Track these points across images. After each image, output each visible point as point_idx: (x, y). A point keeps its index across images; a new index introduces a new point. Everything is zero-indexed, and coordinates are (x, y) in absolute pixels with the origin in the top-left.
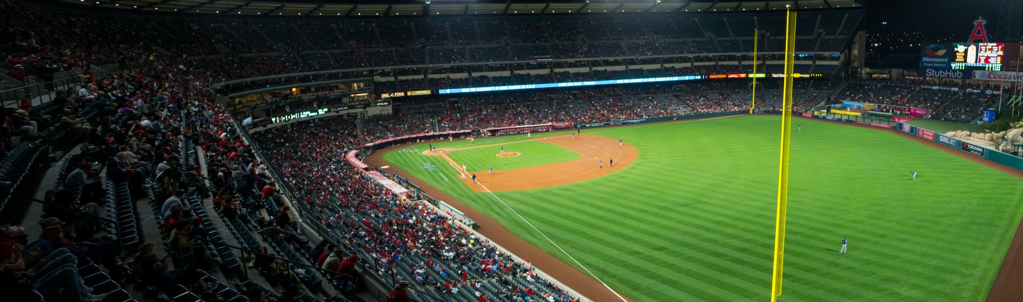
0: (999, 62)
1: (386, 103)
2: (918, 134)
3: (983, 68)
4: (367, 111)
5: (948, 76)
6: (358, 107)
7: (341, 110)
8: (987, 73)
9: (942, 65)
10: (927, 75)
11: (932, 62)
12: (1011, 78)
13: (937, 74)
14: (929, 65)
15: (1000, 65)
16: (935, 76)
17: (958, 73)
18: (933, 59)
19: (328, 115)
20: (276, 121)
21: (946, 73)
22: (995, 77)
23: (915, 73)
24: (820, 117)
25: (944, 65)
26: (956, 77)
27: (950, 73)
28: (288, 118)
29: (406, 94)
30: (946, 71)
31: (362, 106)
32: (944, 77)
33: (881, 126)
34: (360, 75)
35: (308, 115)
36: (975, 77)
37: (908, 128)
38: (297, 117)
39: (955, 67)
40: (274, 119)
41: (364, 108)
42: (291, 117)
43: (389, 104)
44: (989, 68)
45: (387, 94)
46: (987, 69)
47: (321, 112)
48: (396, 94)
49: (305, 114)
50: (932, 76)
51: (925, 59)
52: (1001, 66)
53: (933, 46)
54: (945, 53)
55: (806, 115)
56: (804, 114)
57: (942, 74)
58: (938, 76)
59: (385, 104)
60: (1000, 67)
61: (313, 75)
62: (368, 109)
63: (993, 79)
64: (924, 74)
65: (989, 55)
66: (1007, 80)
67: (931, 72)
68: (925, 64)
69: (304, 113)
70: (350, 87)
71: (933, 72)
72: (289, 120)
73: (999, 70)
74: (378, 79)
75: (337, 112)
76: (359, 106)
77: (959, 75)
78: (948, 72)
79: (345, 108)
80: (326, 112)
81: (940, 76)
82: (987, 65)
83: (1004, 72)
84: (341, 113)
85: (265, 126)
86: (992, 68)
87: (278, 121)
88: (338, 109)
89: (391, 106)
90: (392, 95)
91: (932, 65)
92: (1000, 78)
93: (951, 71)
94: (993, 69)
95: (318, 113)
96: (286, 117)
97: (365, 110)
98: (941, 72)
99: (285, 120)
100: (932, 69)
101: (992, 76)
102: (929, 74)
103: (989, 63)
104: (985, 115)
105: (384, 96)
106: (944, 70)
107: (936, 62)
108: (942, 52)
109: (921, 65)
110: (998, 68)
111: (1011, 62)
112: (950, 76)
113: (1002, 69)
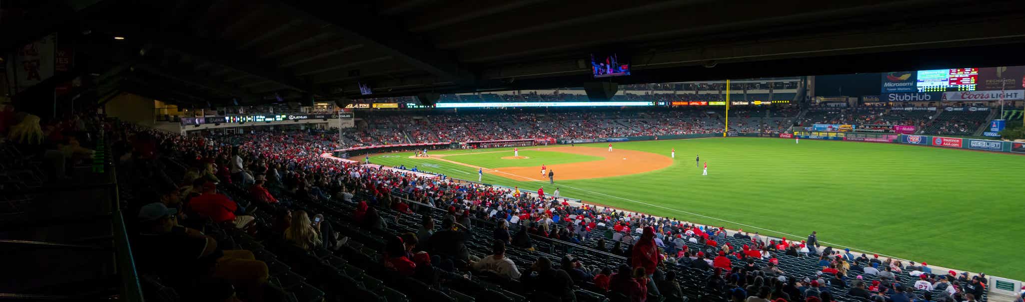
0: (974, 82)
1: (349, 116)
2: (934, 143)
3: (955, 89)
4: (327, 123)
5: (915, 99)
6: (318, 117)
7: (300, 119)
8: (959, 93)
9: (906, 89)
10: (890, 100)
11: (895, 87)
12: (988, 97)
13: (902, 98)
15: (974, 85)
16: (899, 101)
17: (926, 96)
20: (230, 121)
21: (912, 97)
22: (969, 97)
23: (876, 99)
25: (909, 89)
26: (924, 100)
27: (917, 97)
28: (243, 119)
29: (371, 106)
30: (912, 94)
31: (323, 117)
32: (910, 100)
33: (878, 140)
36: (946, 98)
37: (917, 139)
39: (922, 90)
40: (227, 118)
41: (325, 119)
42: (246, 119)
43: (351, 117)
44: (961, 88)
45: (352, 105)
46: (959, 90)
47: (278, 118)
50: (896, 101)
51: (886, 85)
52: (976, 86)
54: (910, 77)
55: (784, 136)
57: (908, 98)
58: (903, 99)
59: (347, 116)
60: (974, 87)
63: (968, 99)
65: (961, 76)
66: (984, 99)
67: (895, 96)
68: (888, 89)
71: (897, 96)
72: (244, 122)
73: (974, 90)
76: (320, 117)
77: (928, 97)
78: (915, 95)
81: (904, 100)
82: (959, 86)
83: (980, 92)
84: (300, 122)
85: (217, 124)
86: (965, 88)
87: (232, 122)
88: (297, 118)
89: (353, 120)
90: (356, 106)
92: (975, 98)
93: (917, 94)
94: (967, 90)
96: (241, 117)
97: (326, 122)
98: (906, 96)
100: (895, 93)
101: (965, 96)
102: (893, 99)
103: (961, 83)
104: (994, 126)
106: (909, 93)
107: (899, 87)
108: (906, 76)
109: (883, 91)
110: (971, 87)
111: (987, 81)
112: (917, 100)
113: (977, 89)
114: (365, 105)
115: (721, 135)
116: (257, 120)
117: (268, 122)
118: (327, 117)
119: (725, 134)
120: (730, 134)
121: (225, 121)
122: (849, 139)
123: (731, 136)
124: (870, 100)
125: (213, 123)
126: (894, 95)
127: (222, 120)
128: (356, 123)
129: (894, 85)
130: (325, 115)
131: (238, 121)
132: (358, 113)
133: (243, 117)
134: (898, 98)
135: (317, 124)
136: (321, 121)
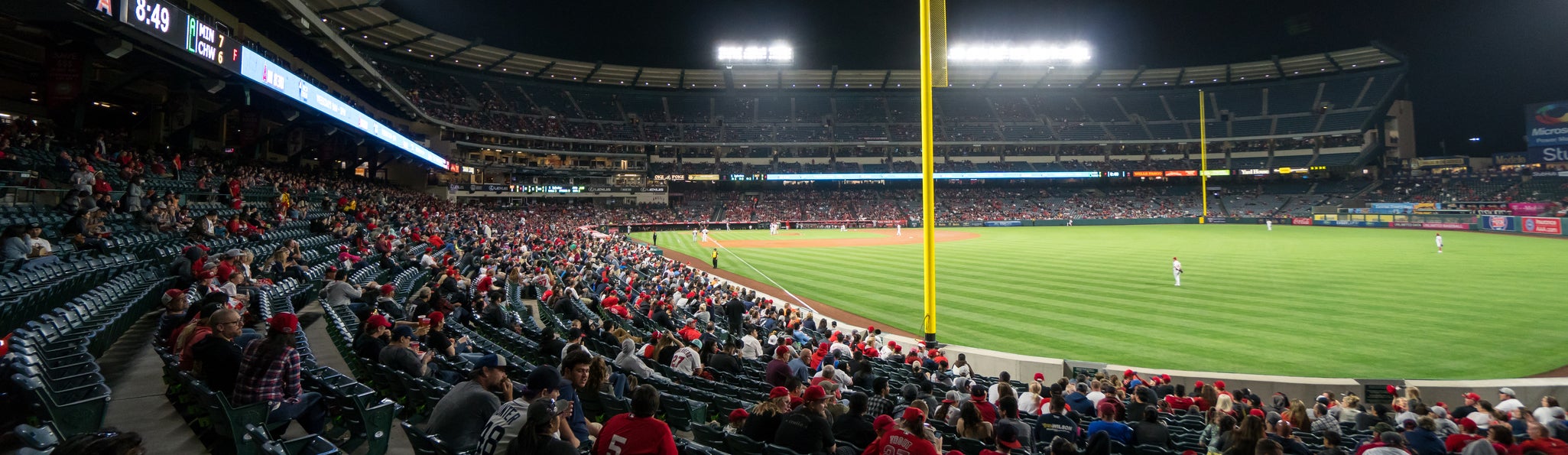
2: (1525, 229)
4: (635, 198)
11: (1554, 136)
14: (1547, 141)
18: (1556, 130)
19: (585, 195)
20: (515, 190)
23: (1520, 159)
24: (1326, 222)
31: (630, 190)
34: (632, 149)
35: (558, 190)
37: (1502, 222)
40: (512, 187)
41: (632, 193)
43: (665, 191)
45: (662, 176)
47: (575, 189)
48: (673, 176)
49: (555, 190)
51: (1535, 132)
53: (1550, 107)
56: (1295, 221)
61: (574, 143)
64: (1539, 158)
67: (1555, 153)
69: (553, 188)
70: (619, 164)
71: (1559, 152)
74: (655, 159)
75: (597, 193)
79: (607, 190)
80: (582, 191)
89: (667, 194)
90: (668, 177)
91: (1553, 140)
97: (634, 196)
100: (1554, 146)
102: (1551, 157)
105: (658, 177)
107: (1562, 135)
114: (679, 177)
115: (1196, 221)
116: (549, 191)
117: (562, 193)
118: (636, 190)
119: (1201, 220)
120: (1210, 220)
121: (509, 190)
122: (1399, 225)
123: (1213, 223)
124: (1509, 160)
125: (494, 191)
126: (1553, 150)
127: (505, 188)
128: (670, 198)
129: (1551, 133)
130: (632, 188)
132: (673, 186)
134: (1562, 155)
135: (623, 198)
136: (628, 195)
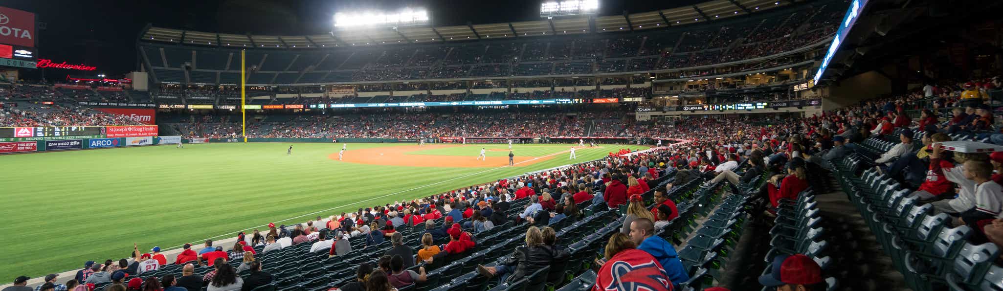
38: (733, 108)
62: (805, 109)
87: (711, 109)
88: (777, 105)
95: (756, 106)
99: (719, 109)
131: (717, 109)
133: (723, 106)
